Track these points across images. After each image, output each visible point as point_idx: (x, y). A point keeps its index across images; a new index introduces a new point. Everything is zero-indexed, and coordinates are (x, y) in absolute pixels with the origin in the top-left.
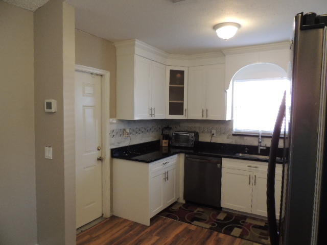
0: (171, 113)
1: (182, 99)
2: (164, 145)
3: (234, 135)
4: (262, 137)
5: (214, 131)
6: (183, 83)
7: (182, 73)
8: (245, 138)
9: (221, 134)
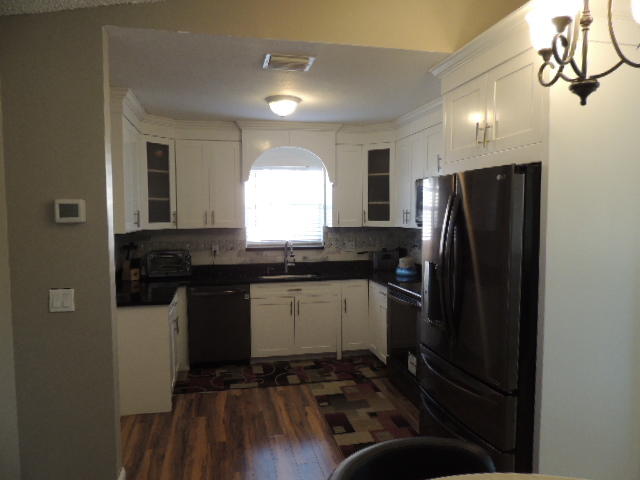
0: (152, 219)
1: (167, 195)
2: (133, 278)
3: (248, 250)
4: (295, 249)
5: (216, 247)
6: (167, 167)
7: (165, 148)
8: (265, 253)
9: (227, 250)
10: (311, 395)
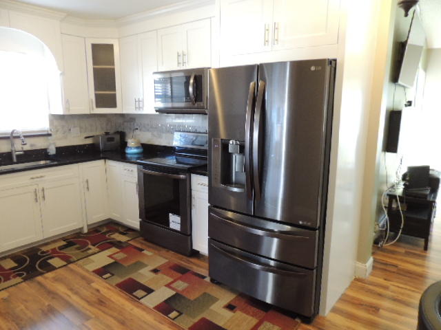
10: (87, 271)
